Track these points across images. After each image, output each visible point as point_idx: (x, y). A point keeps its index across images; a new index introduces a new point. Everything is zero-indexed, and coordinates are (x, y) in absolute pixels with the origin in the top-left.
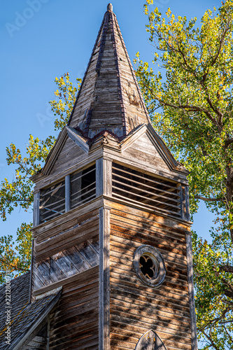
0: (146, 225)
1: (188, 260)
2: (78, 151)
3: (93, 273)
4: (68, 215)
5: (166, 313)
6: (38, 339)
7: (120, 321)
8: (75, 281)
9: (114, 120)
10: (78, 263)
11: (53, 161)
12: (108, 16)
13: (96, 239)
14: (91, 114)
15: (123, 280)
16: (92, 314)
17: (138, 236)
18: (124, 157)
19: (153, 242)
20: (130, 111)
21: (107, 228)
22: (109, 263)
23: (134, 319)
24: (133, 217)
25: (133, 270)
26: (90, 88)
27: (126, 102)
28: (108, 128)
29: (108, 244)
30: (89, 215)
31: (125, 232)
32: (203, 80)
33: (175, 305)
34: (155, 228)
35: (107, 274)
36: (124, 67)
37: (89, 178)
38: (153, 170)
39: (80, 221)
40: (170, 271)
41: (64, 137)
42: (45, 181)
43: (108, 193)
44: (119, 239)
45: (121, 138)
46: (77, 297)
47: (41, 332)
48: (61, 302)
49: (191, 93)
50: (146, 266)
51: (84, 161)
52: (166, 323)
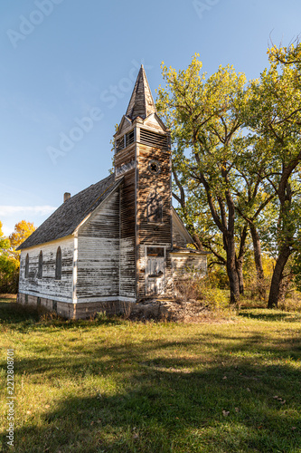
0: (153, 152)
1: (170, 165)
2: (128, 125)
3: (133, 171)
4: (126, 150)
5: (160, 184)
6: (116, 193)
7: (143, 187)
8: (128, 173)
9: (142, 112)
10: (129, 167)
11: (120, 130)
12: (141, 69)
13: (134, 158)
14: (133, 110)
15: (144, 173)
16: (133, 185)
17: (150, 156)
18: (145, 127)
19: (156, 158)
20: (148, 108)
21: (138, 153)
22: (138, 166)
23: (148, 186)
24: (148, 149)
25: (148, 169)
26: (133, 100)
27: (147, 104)
28: (139, 115)
29: (138, 159)
30: (132, 149)
31: (144, 155)
32: (184, 95)
33: (164, 181)
34: (157, 153)
35: (138, 170)
36: (146, 90)
37: (132, 135)
38: (157, 131)
39: (129, 151)
40: (162, 169)
41: (124, 119)
42: (118, 137)
43: (138, 140)
44: (142, 158)
45: (144, 118)
46: (129, 179)
47: (118, 190)
48: (123, 181)
49: (181, 101)
50: (154, 168)
51: (130, 128)
52: (160, 187)
